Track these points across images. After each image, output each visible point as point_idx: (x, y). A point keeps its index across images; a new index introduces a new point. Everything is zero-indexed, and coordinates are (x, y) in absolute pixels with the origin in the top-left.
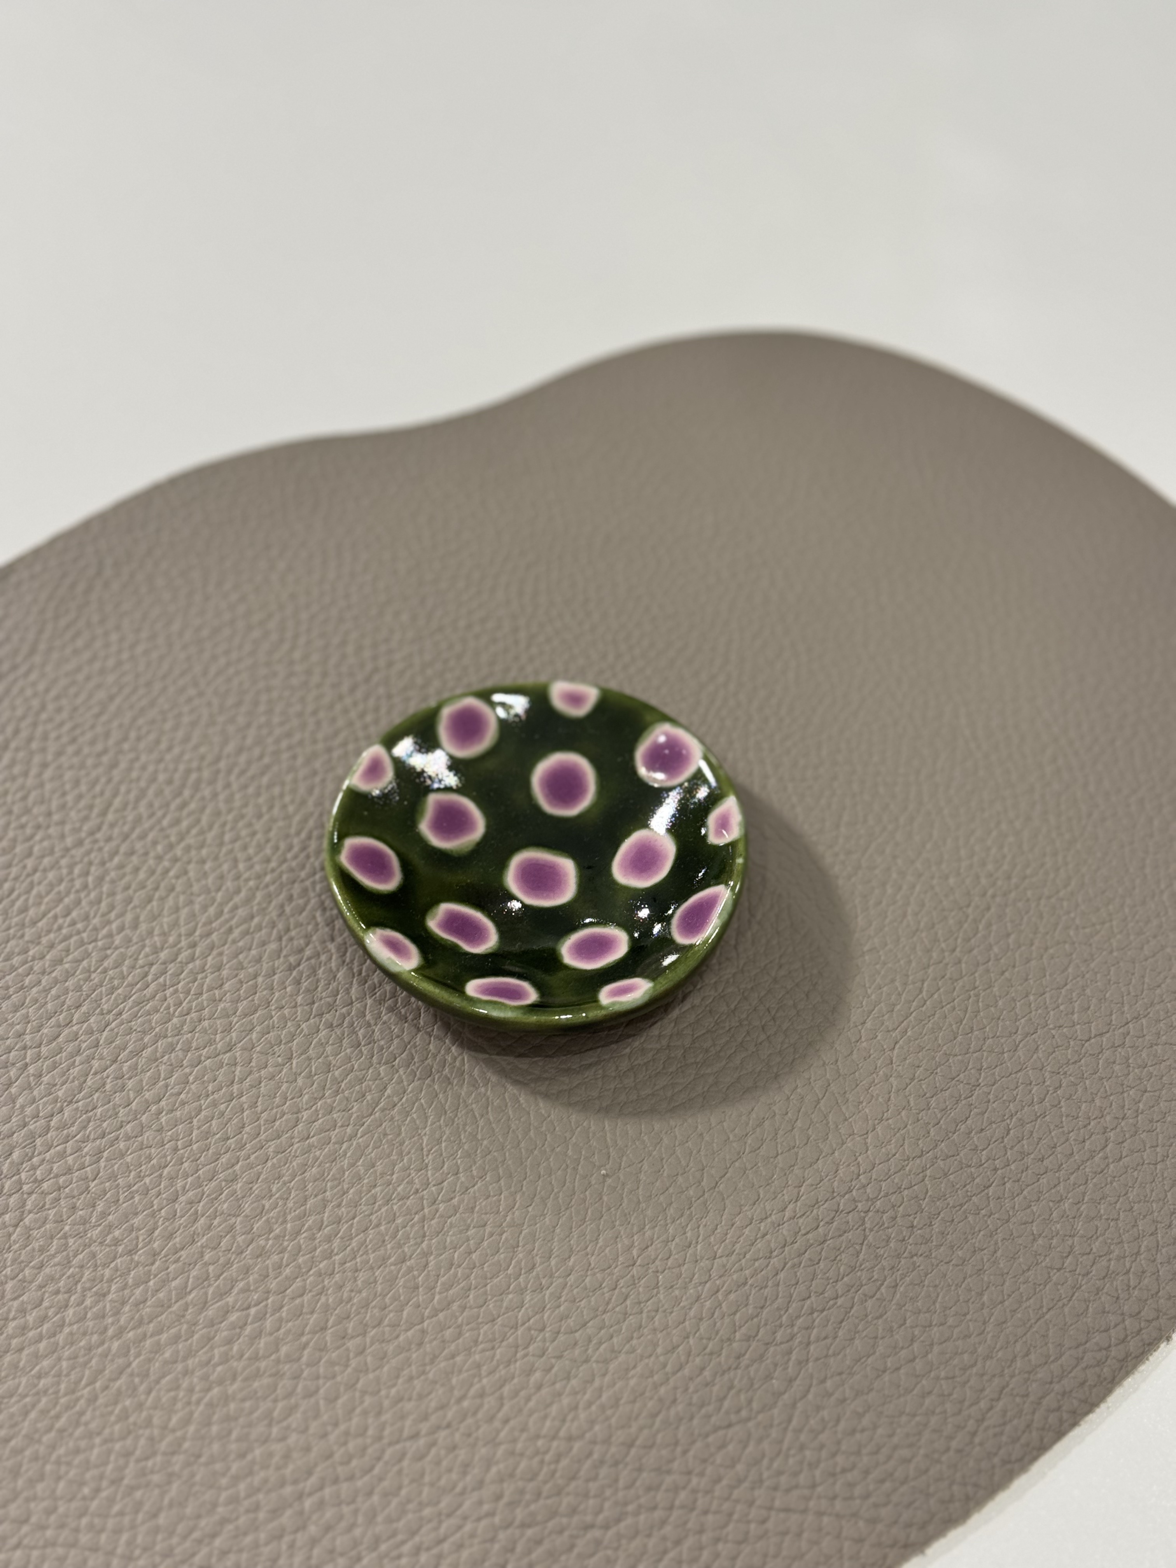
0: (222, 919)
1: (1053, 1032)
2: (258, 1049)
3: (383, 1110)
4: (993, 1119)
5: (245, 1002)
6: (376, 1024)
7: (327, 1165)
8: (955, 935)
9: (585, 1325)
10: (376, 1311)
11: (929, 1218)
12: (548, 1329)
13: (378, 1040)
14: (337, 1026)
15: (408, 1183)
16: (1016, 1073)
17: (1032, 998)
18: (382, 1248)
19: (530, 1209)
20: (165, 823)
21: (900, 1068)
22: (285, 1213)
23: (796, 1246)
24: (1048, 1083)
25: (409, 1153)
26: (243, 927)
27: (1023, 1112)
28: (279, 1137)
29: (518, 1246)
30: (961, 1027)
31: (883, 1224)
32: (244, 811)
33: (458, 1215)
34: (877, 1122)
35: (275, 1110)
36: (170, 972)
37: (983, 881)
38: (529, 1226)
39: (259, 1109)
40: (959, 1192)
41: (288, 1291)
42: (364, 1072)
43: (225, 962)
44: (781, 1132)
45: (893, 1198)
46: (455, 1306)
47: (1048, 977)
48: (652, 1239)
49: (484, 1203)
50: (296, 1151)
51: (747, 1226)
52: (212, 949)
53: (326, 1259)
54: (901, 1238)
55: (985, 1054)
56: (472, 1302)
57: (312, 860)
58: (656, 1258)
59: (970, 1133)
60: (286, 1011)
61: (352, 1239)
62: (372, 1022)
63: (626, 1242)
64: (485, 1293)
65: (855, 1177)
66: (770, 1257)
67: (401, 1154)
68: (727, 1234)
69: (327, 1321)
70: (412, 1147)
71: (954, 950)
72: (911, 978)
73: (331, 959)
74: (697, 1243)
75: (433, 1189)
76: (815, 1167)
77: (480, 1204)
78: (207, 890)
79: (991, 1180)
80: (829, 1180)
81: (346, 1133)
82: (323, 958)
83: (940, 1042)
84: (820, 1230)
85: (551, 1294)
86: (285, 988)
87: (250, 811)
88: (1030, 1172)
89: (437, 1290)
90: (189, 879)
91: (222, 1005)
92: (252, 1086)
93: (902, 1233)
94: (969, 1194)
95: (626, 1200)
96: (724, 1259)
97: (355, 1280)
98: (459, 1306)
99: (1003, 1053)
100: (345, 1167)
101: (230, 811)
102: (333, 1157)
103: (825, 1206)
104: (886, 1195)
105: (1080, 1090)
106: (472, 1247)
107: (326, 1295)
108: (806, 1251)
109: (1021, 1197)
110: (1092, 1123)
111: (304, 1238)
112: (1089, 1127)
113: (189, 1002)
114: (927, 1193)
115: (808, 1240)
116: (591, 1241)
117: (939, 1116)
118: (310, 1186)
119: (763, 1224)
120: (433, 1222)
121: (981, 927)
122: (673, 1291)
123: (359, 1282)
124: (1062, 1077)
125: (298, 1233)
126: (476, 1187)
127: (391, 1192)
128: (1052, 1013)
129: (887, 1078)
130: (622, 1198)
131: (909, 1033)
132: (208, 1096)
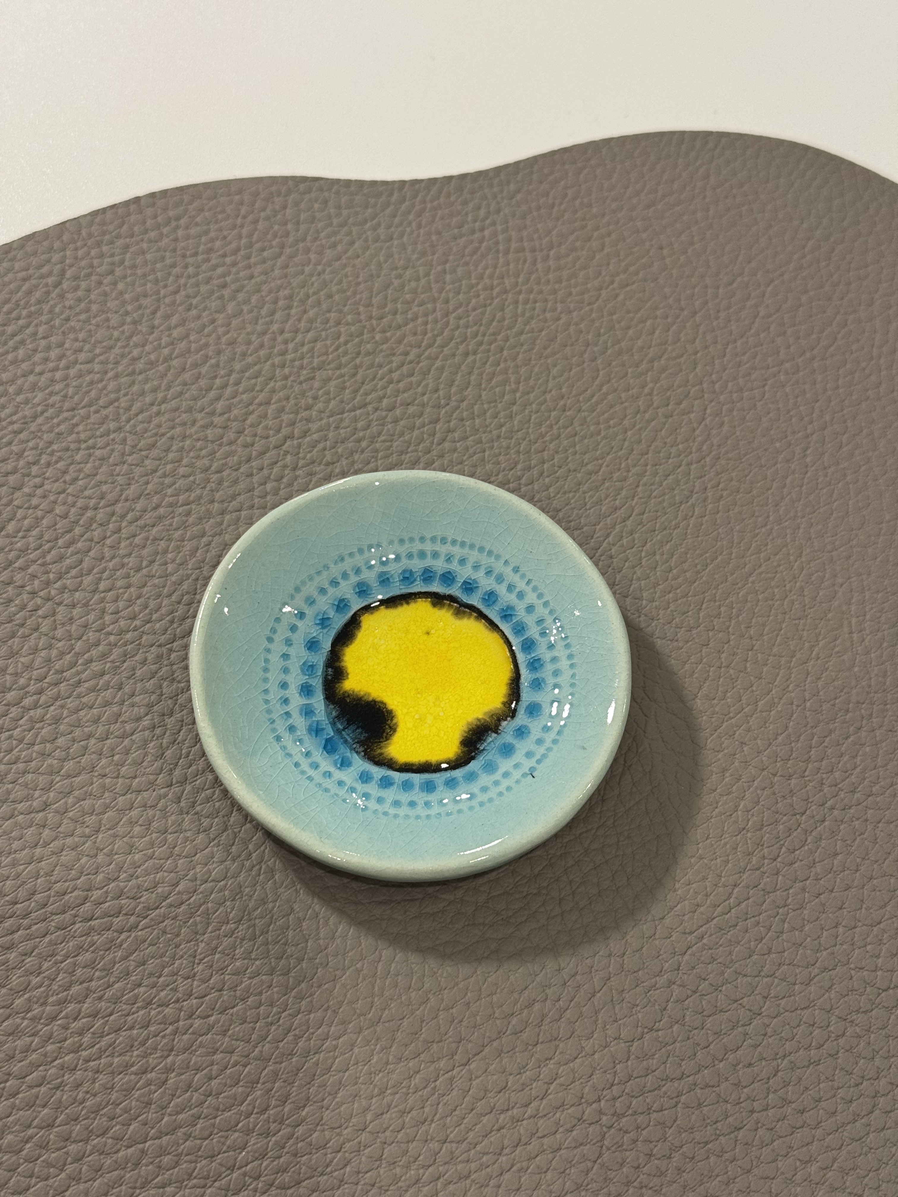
0: (73, 670)
1: (853, 972)
2: (71, 814)
3: (170, 906)
4: (764, 1055)
5: (71, 762)
6: (187, 813)
7: (102, 953)
8: (782, 842)
9: (299, 1183)
10: (105, 1119)
11: (670, 1149)
12: (262, 1179)
13: (185, 831)
14: (151, 807)
15: (171, 989)
16: (801, 1009)
17: (841, 929)
18: (129, 1054)
19: (281, 1045)
20: (49, 558)
21: (686, 976)
22: (47, 995)
23: (529, 1148)
24: (831, 1028)
25: (182, 957)
26: (92, 683)
27: (797, 1055)
28: (64, 912)
29: (258, 1083)
30: (759, 946)
31: (622, 1145)
32: (126, 560)
33: (209, 1036)
34: (646, 1030)
35: (67, 884)
36: (11, 716)
37: (826, 789)
38: (275, 1063)
39: (53, 879)
40: (709, 1128)
41: (28, 1078)
42: (162, 861)
43: (64, 716)
44: (547, 1020)
45: (640, 1119)
46: (180, 1133)
47: (863, 910)
48: (389, 1106)
49: (238, 1028)
50: (75, 931)
51: (487, 1114)
52: (56, 700)
53: (72, 1052)
54: (636, 1165)
55: (776, 981)
56: (197, 1132)
57: (175, 625)
58: (388, 1128)
59: (738, 1064)
60: (108, 781)
61: (102, 1037)
62: (185, 810)
63: (364, 1103)
64: (213, 1125)
65: (608, 1086)
66: (500, 1154)
67: (173, 958)
68: (464, 1118)
69: (56, 1118)
70: (185, 953)
71: (775, 860)
72: (723, 879)
73: (164, 734)
74: (432, 1121)
75: (195, 1001)
76: (571, 1065)
77: (234, 1028)
78: (69, 636)
79: (745, 1122)
80: (582, 1083)
81: (127, 922)
82: (158, 731)
83: (733, 957)
84: (558, 1136)
85: (276, 1141)
86: (113, 756)
87: (132, 561)
88: (786, 1121)
89: (169, 1110)
90: (55, 621)
91: (49, 761)
92: (53, 853)
93: (638, 1159)
94: (718, 1132)
95: (375, 1059)
96: (454, 1145)
97: (94, 1082)
98: (185, 1134)
99: (795, 984)
100: (117, 959)
101: (113, 557)
102: (108, 946)
103: (569, 1111)
104: (635, 1113)
105: (862, 1044)
106: (214, 1073)
107: (62, 1090)
108: (537, 1156)
109: (771, 1147)
110: (865, 1083)
111: (58, 1025)
112: (861, 1087)
113: (19, 751)
114: (675, 1121)
115: (543, 1145)
116: (329, 1094)
117: (711, 1039)
118: (79, 972)
119: (502, 1117)
120: (186, 1037)
121: (809, 841)
122: (395, 1168)
123: (97, 1085)
124: (848, 1025)
125: (54, 1018)
126: (235, 1009)
127: (153, 996)
128: (857, 951)
129: (671, 983)
130: (373, 1055)
131: (705, 941)
132: (10, 853)
